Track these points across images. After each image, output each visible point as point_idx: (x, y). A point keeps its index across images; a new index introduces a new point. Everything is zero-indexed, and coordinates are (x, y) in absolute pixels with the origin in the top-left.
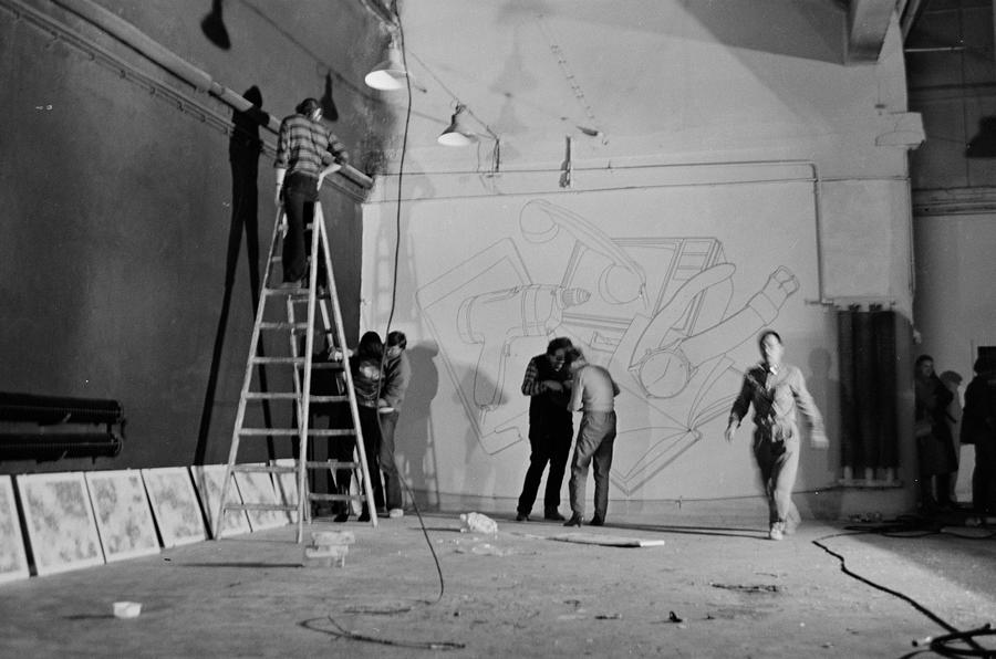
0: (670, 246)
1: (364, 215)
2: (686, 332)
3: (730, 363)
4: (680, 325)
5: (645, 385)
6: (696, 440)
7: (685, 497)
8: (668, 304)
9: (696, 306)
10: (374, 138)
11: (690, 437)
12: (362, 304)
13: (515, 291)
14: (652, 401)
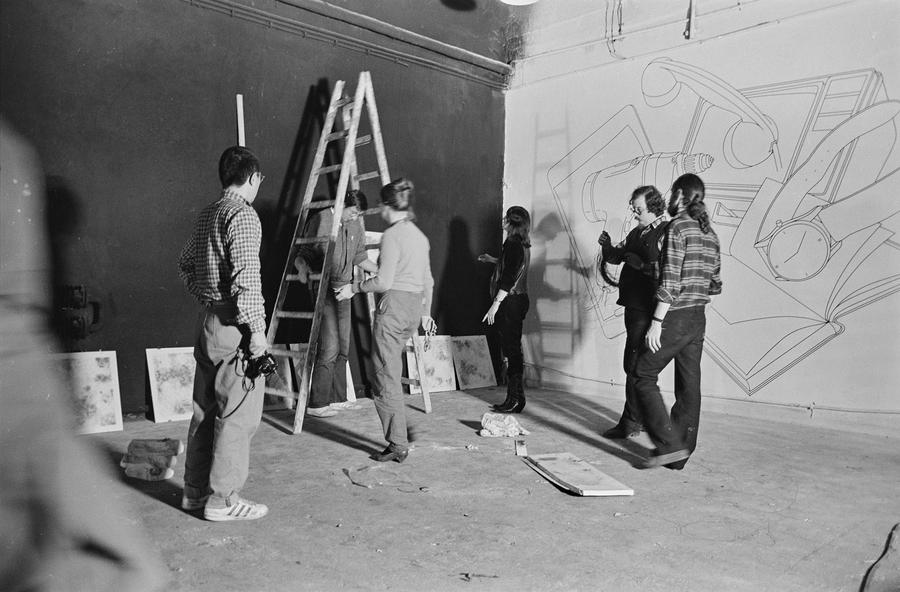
0: (810, 89)
1: (506, 101)
2: (827, 197)
3: (888, 234)
4: (820, 189)
5: (774, 265)
6: (836, 334)
7: (818, 404)
8: (804, 164)
9: (842, 160)
10: (515, 24)
11: (829, 330)
12: (504, 187)
13: (636, 161)
14: (781, 284)
